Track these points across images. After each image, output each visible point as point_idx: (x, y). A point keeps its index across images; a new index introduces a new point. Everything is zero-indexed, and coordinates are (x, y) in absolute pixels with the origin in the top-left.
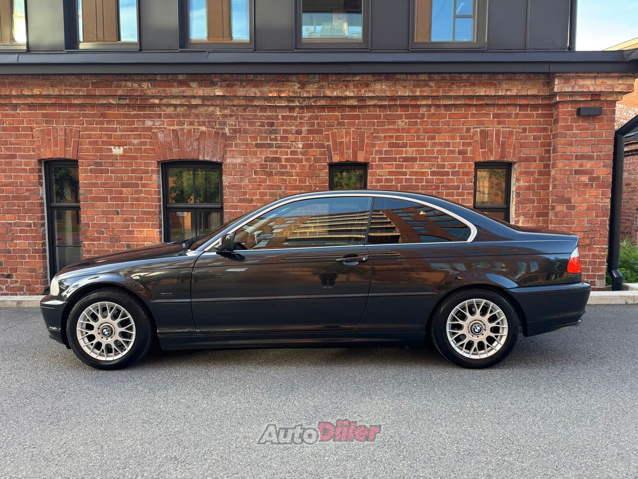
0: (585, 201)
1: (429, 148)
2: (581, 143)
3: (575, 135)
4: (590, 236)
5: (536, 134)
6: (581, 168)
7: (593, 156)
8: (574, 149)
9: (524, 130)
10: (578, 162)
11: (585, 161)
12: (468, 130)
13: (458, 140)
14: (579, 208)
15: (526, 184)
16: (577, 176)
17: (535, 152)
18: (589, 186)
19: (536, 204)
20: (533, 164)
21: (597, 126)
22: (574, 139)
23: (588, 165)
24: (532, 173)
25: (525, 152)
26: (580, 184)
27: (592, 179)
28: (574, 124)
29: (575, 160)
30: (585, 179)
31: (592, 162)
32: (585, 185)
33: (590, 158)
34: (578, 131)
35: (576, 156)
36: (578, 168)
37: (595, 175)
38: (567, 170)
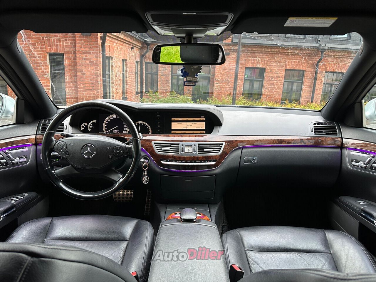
0: (89, 71)
1: (28, 46)
2: (85, 47)
3: (82, 43)
4: (92, 86)
5: (70, 42)
6: (86, 57)
7: (91, 52)
8: (83, 49)
9: (66, 40)
10: (85, 55)
11: (87, 55)
12: (43, 38)
13: (39, 43)
14: (86, 74)
15: (69, 63)
16: (85, 61)
17: (71, 50)
18: (90, 65)
19: (73, 72)
20: (71, 55)
21: (91, 40)
22: (82, 45)
23: (89, 56)
24: (70, 59)
25: (67, 49)
26: (86, 64)
27: (91, 62)
28: (82, 39)
29: (84, 53)
30: (88, 62)
31: (90, 55)
32: (88, 64)
33: (90, 53)
34: (84, 42)
35: (84, 52)
36: (85, 57)
37: (92, 61)
38: (80, 58)
